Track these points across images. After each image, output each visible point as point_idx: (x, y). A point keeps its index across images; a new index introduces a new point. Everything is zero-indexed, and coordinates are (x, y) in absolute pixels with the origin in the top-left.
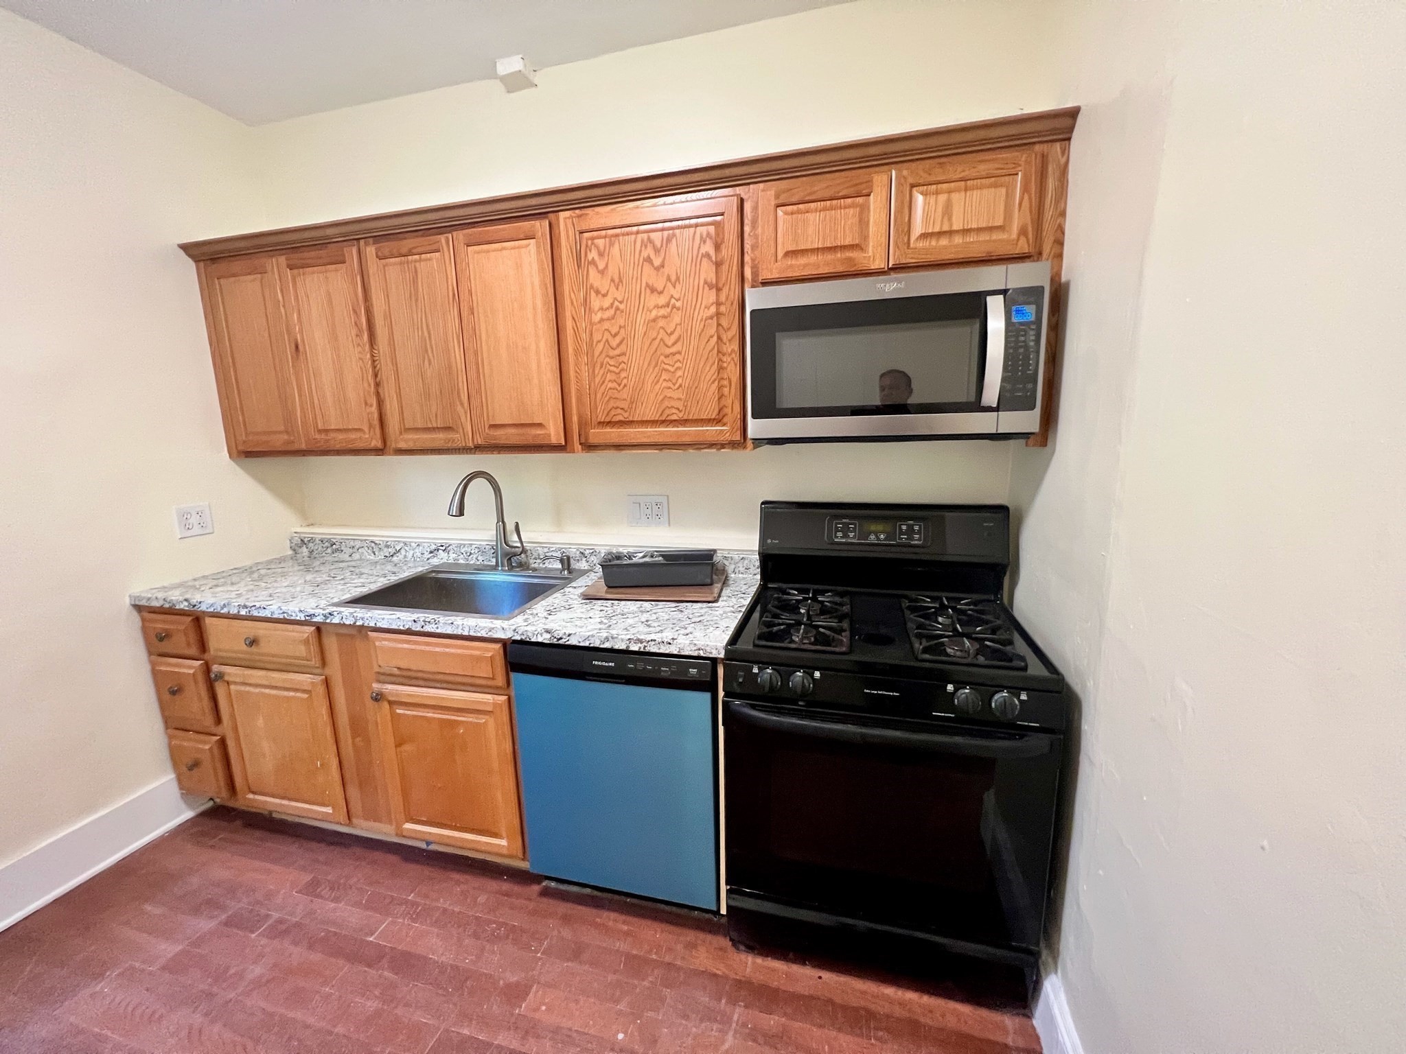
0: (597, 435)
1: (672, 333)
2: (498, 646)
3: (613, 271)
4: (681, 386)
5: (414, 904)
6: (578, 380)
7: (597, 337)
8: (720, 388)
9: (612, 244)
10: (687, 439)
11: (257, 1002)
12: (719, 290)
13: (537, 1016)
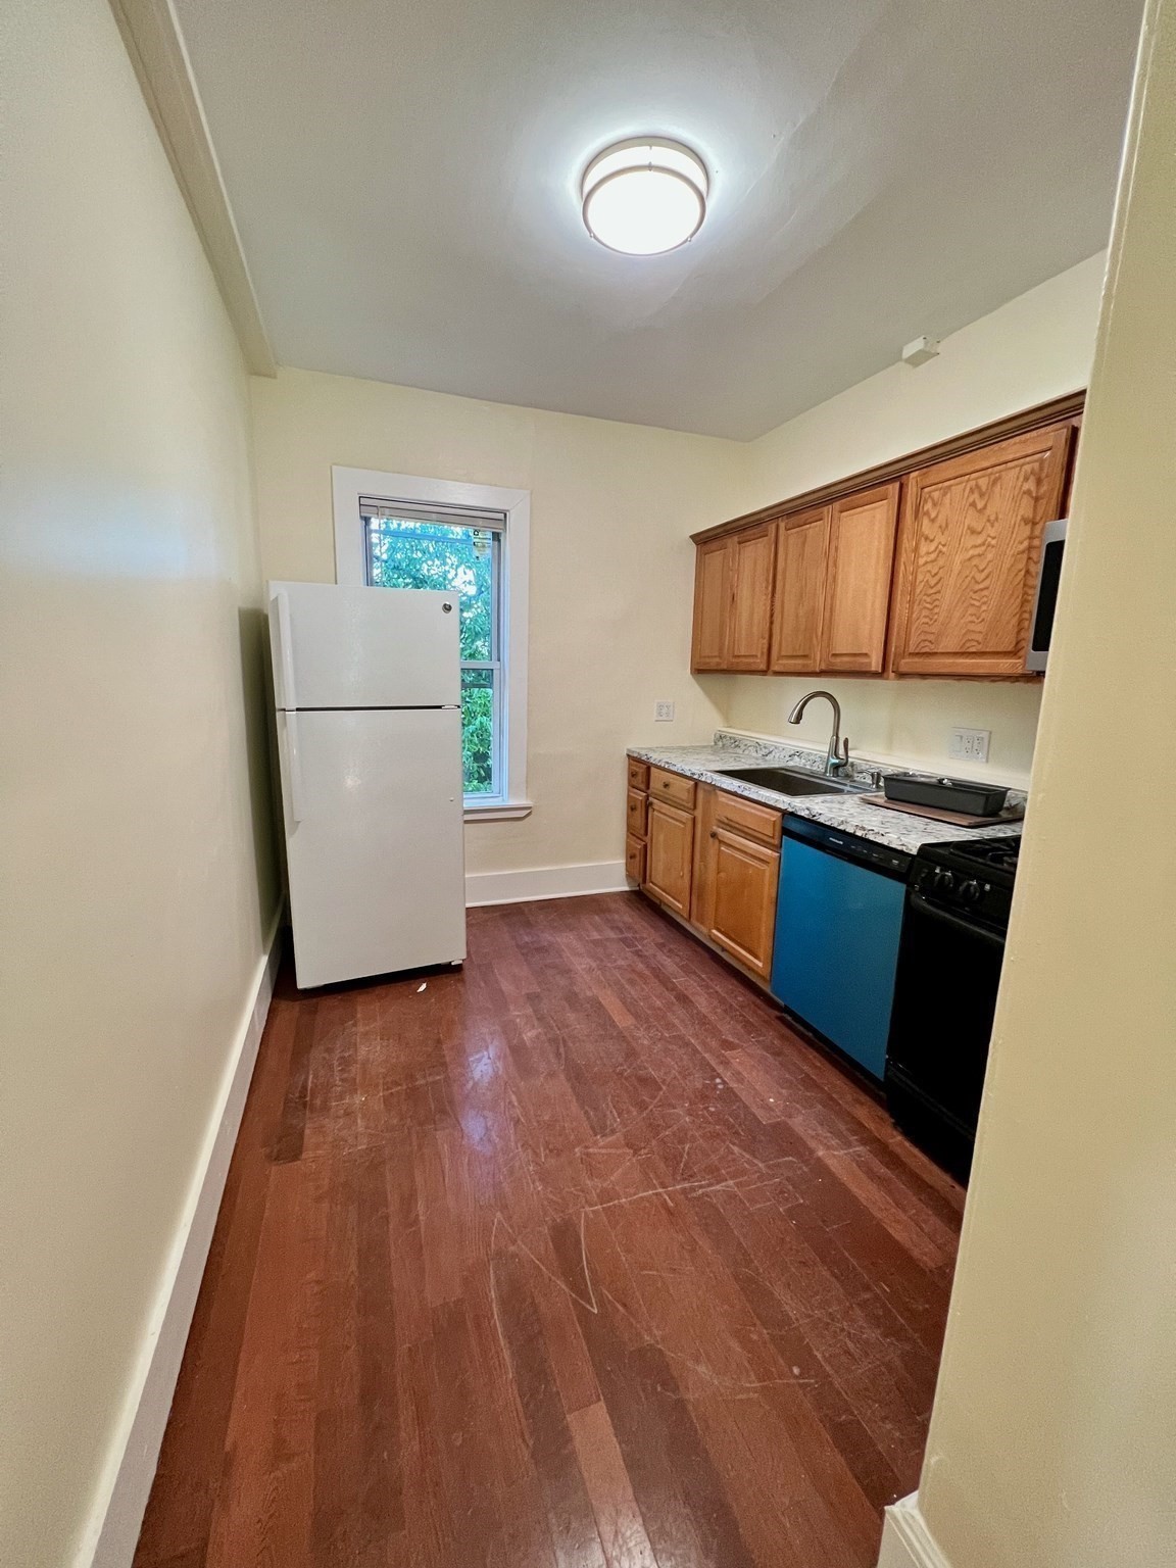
0: (906, 664)
1: (983, 571)
2: (779, 814)
3: (941, 520)
4: (983, 620)
5: (703, 980)
6: (900, 618)
7: (920, 577)
8: (1020, 621)
9: (945, 494)
10: (981, 671)
11: (617, 973)
12: (1034, 524)
13: (732, 1061)
